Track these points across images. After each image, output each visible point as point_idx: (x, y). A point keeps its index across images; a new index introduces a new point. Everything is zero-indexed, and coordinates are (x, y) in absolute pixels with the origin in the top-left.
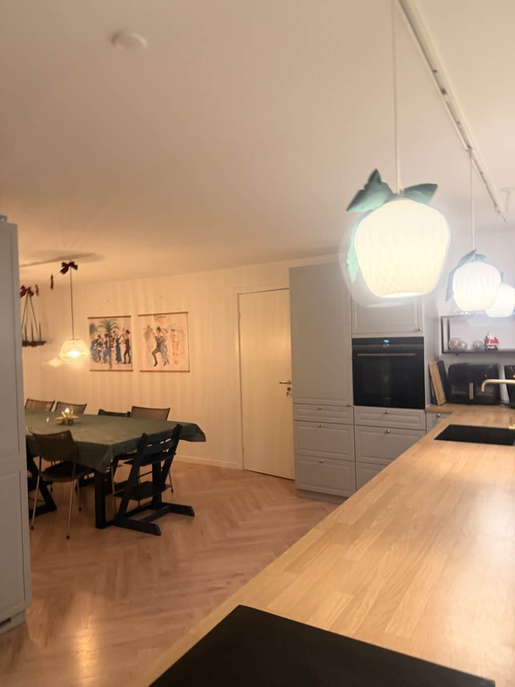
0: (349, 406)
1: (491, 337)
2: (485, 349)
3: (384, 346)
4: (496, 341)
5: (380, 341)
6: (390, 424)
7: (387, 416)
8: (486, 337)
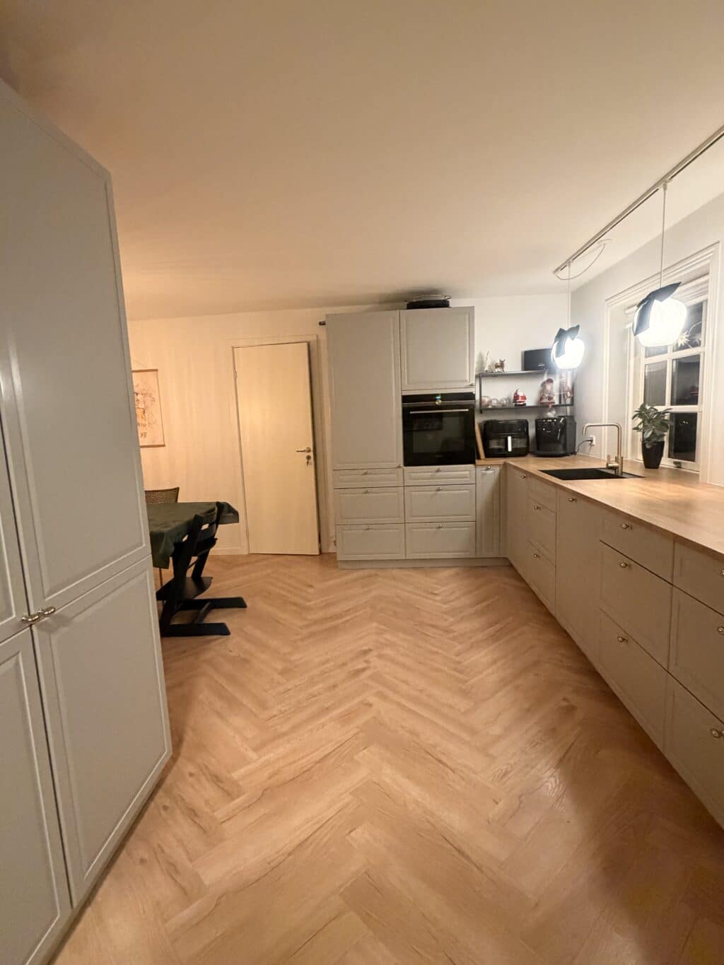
0: (399, 467)
1: (520, 394)
2: (515, 405)
3: (437, 403)
4: (524, 398)
5: (432, 397)
6: (443, 481)
7: (440, 473)
8: (516, 393)
